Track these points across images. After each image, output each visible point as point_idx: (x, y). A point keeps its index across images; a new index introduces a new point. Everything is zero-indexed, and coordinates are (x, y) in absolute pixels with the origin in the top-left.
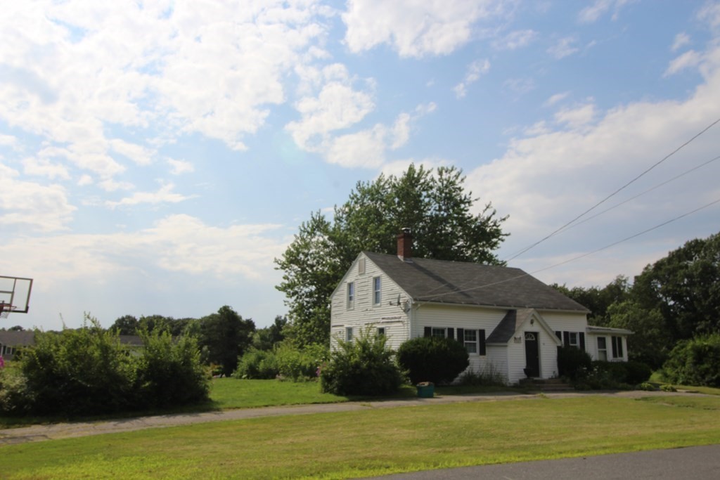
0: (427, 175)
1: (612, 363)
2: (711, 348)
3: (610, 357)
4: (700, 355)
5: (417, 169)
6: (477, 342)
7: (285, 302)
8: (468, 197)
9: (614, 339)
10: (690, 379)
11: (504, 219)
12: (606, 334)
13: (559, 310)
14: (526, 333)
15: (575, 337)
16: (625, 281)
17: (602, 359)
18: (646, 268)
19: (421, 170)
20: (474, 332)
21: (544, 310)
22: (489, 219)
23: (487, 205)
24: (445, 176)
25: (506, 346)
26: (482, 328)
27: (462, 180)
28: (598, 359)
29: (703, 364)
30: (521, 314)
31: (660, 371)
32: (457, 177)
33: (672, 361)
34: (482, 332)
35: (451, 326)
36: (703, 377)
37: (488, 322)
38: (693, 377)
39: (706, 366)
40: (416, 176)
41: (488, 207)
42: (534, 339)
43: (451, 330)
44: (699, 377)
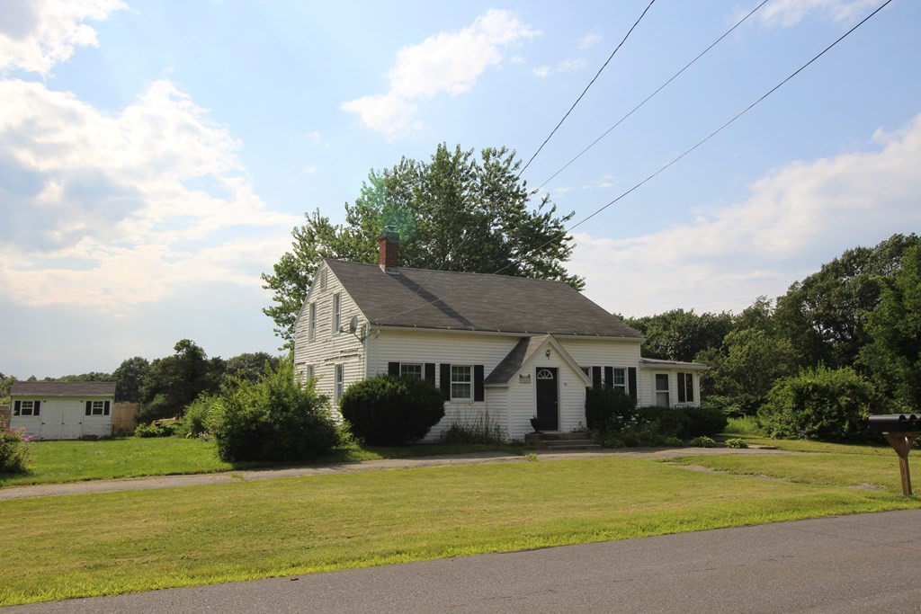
0: (465, 159)
1: (676, 410)
2: (816, 388)
3: (674, 401)
4: (802, 397)
5: (452, 150)
6: (472, 383)
7: (275, 331)
8: (522, 188)
9: (680, 376)
10: (787, 430)
11: (568, 218)
12: (670, 370)
13: (598, 337)
14: (538, 369)
15: (623, 374)
16: (768, 304)
17: (663, 404)
18: (792, 287)
19: (458, 152)
20: (468, 369)
21: (576, 337)
22: (547, 217)
23: (544, 198)
24: (492, 160)
25: (507, 388)
26: (479, 363)
27: (517, 166)
28: (655, 404)
29: (803, 409)
30: (535, 343)
31: (753, 418)
32: (509, 161)
33: (768, 406)
34: (479, 369)
35: (430, 361)
36: (803, 427)
37: (488, 354)
38: (790, 427)
39: (808, 411)
40: (451, 160)
41: (544, 202)
42: (552, 378)
43: (430, 367)
44: (798, 428)
